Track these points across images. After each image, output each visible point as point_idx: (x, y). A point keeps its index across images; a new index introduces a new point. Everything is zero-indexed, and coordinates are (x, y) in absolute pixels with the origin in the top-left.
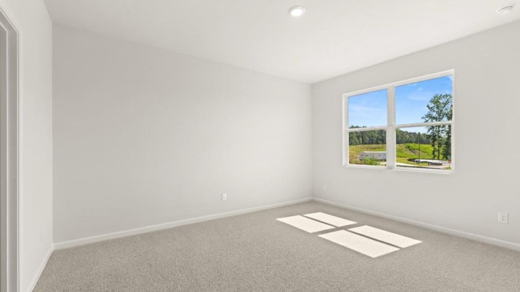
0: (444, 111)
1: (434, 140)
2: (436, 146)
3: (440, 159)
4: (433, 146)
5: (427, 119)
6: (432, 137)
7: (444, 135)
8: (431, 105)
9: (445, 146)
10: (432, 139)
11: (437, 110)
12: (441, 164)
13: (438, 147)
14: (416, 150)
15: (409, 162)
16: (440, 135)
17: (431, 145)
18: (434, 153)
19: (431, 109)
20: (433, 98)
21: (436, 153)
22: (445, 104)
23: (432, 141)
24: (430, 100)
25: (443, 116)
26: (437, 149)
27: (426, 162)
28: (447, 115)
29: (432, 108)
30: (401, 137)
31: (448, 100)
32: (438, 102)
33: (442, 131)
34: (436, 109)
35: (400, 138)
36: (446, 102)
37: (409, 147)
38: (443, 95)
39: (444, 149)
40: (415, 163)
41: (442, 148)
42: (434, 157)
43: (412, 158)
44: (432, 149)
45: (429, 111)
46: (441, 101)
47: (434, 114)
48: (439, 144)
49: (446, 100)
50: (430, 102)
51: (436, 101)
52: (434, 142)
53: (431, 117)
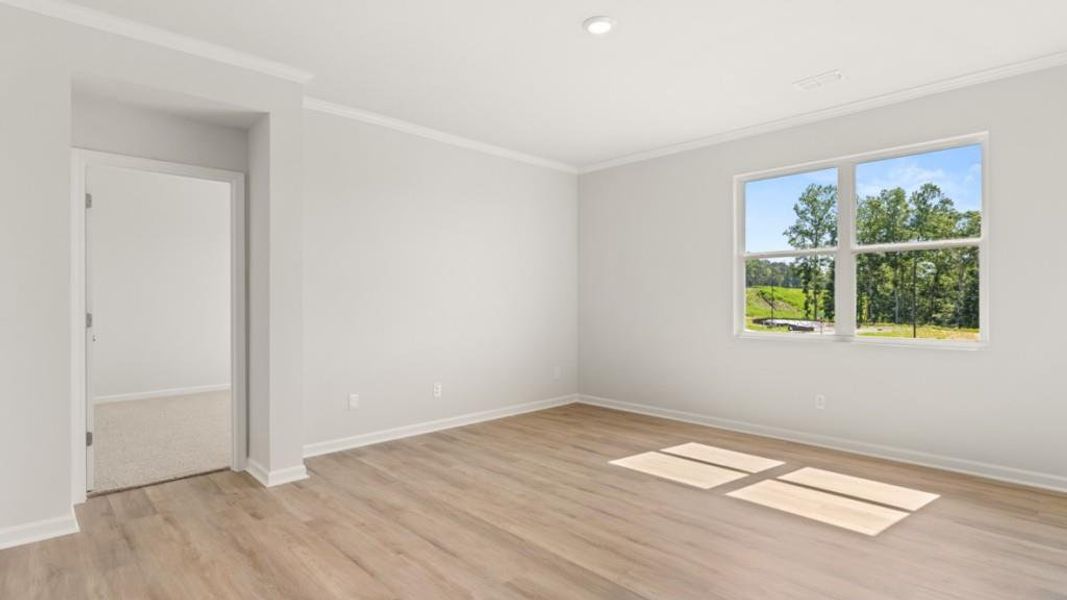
0: (826, 221)
1: (808, 279)
2: (811, 292)
3: (818, 318)
4: (805, 291)
5: (794, 236)
6: (802, 275)
7: (825, 270)
8: (802, 207)
9: (827, 291)
10: (804, 278)
11: (812, 217)
12: (811, 329)
13: (815, 293)
14: (776, 301)
15: (755, 325)
16: (817, 269)
17: (801, 290)
18: (806, 307)
19: (801, 214)
20: (805, 191)
21: (812, 307)
22: (829, 204)
23: (803, 281)
24: (800, 196)
25: (823, 230)
26: (813, 298)
27: (786, 325)
28: (830, 228)
29: (803, 212)
30: (755, 272)
31: (832, 198)
32: (815, 200)
33: (822, 260)
34: (809, 215)
35: (753, 276)
36: (829, 202)
37: (763, 294)
38: (823, 187)
39: (824, 298)
40: (765, 327)
41: (822, 294)
42: (807, 315)
43: (760, 317)
44: (804, 298)
45: (798, 218)
46: (819, 198)
47: (808, 226)
48: (817, 287)
49: (829, 198)
50: (800, 199)
51: (810, 198)
52: (806, 283)
53: (801, 233)
